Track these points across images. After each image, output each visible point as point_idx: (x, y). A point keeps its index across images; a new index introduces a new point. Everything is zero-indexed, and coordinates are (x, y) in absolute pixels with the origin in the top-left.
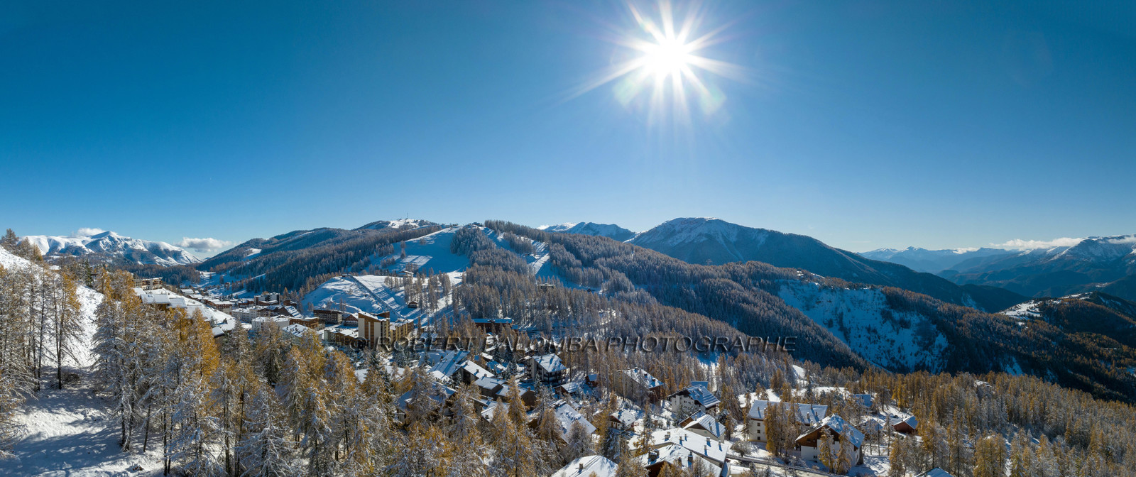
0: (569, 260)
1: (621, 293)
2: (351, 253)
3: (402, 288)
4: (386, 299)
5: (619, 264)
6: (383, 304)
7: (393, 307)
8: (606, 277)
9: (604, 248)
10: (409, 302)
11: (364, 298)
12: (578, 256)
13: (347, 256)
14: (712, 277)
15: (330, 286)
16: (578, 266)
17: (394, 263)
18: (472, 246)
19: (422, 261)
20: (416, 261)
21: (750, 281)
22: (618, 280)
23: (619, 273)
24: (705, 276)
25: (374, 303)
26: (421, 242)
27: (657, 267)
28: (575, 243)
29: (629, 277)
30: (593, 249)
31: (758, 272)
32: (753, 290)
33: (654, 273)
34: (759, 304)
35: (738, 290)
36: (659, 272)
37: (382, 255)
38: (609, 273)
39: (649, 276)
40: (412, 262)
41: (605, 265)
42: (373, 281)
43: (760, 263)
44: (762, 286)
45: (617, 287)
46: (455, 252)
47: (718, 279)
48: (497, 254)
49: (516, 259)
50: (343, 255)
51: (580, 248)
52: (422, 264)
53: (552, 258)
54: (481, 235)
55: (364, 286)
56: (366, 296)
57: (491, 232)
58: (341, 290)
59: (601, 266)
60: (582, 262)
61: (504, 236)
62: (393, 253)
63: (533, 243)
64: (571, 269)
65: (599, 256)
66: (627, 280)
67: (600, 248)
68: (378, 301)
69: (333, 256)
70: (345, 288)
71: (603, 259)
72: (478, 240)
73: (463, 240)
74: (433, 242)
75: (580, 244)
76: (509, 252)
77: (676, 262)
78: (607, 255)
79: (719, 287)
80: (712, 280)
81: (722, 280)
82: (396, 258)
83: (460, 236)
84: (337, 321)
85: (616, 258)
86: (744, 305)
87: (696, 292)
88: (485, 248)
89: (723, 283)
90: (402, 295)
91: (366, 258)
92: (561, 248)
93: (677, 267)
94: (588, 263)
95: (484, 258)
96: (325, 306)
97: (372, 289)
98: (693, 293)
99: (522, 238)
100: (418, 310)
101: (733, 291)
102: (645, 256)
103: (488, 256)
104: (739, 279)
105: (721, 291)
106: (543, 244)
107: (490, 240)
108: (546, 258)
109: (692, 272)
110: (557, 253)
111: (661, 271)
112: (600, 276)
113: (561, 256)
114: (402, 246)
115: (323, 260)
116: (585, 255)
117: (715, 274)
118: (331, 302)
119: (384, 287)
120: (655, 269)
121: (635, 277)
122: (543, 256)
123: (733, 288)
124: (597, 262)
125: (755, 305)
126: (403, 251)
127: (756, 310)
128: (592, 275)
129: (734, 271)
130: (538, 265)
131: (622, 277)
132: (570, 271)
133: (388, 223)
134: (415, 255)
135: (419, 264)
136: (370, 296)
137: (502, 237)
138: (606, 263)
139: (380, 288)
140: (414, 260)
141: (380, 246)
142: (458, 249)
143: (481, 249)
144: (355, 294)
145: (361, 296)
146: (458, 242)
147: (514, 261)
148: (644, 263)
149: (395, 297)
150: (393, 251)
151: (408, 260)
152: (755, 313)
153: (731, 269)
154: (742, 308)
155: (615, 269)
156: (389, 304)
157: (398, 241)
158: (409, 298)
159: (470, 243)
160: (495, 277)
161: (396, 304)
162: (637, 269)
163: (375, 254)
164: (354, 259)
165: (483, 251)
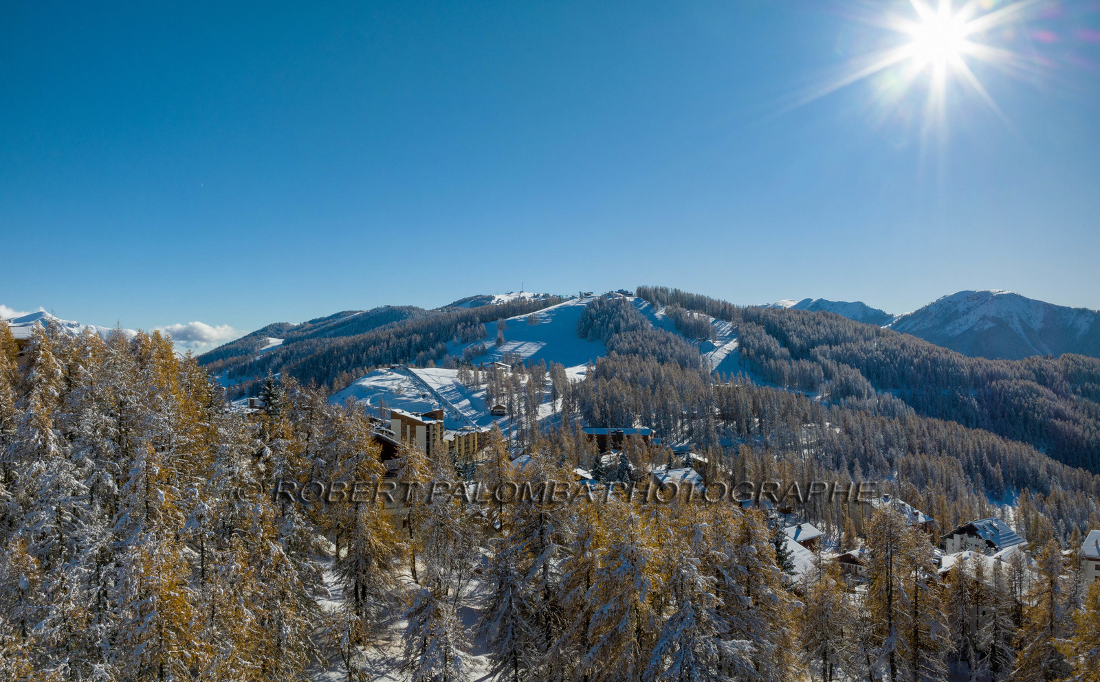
0: (769, 349)
1: (852, 400)
2: (417, 338)
3: (485, 386)
4: (457, 401)
5: (852, 355)
6: (451, 409)
7: (466, 414)
8: (829, 376)
9: (828, 330)
10: (494, 406)
11: (421, 399)
12: (785, 342)
13: (410, 342)
14: (1005, 377)
15: (368, 382)
16: (783, 357)
17: (485, 353)
18: (611, 326)
20: (520, 350)
21: (1067, 385)
22: (847, 379)
23: (849, 369)
24: (992, 377)
26: (531, 322)
27: (916, 361)
28: (781, 322)
29: (868, 375)
30: (810, 331)
31: (1080, 371)
32: (1071, 399)
33: (910, 370)
34: (1081, 421)
35: (1047, 399)
36: (918, 368)
37: (465, 341)
38: (835, 369)
39: (903, 375)
40: (513, 350)
41: (828, 356)
42: (438, 377)
43: (1082, 357)
44: (1086, 393)
45: (846, 390)
46: (584, 335)
47: (1014, 381)
48: (650, 339)
49: (682, 346)
50: (404, 341)
51: (788, 331)
52: (528, 355)
53: (742, 346)
54: (629, 309)
55: (422, 381)
57: (646, 304)
58: (386, 388)
59: (820, 358)
60: (792, 353)
61: (666, 311)
62: (485, 337)
63: (713, 322)
64: (772, 361)
65: (820, 342)
66: (862, 379)
67: (822, 330)
69: (388, 342)
70: (393, 384)
71: (826, 348)
72: (622, 317)
73: (598, 316)
74: (550, 320)
75: (789, 323)
76: (671, 335)
77: (946, 353)
78: (832, 341)
79: (1016, 394)
80: (1005, 383)
81: (1021, 382)
82: (488, 345)
83: (593, 311)
85: (848, 345)
86: (1058, 423)
87: (979, 402)
88: (634, 328)
89: (1022, 387)
90: (483, 396)
91: (439, 345)
92: (760, 330)
93: (949, 361)
94: (800, 353)
95: (630, 343)
97: (435, 387)
98: (974, 402)
99: (696, 314)
100: (507, 418)
101: (1040, 400)
102: (896, 344)
103: (636, 342)
104: (1048, 381)
105: (1019, 400)
106: (730, 324)
107: (642, 316)
108: (733, 345)
109: (972, 369)
110: (752, 338)
111: (921, 368)
112: (818, 372)
113: (756, 342)
114: (500, 327)
115: (372, 348)
116: (796, 340)
117: (1010, 374)
118: (367, 406)
119: (456, 384)
120: (912, 363)
121: (878, 377)
122: (727, 343)
123: (1039, 395)
124: (817, 350)
125: (1076, 422)
126: (500, 334)
127: (1077, 429)
128: (805, 371)
129: (1041, 369)
130: (719, 355)
131: (855, 375)
132: (770, 365)
133: (491, 298)
134: (520, 341)
135: (522, 355)
136: (431, 398)
137: (663, 313)
138: (831, 353)
139: (449, 385)
140: (517, 348)
141: (464, 328)
142: (589, 332)
143: (625, 331)
144: (406, 394)
145: (415, 398)
146: (589, 320)
147: (677, 349)
148: (894, 355)
149: (472, 400)
150: (484, 334)
151: (507, 348)
152: (1075, 435)
153: (1036, 366)
154: (1055, 426)
155: (844, 362)
156: (461, 409)
157: (494, 320)
158: (494, 400)
159: (609, 322)
160: (642, 370)
161: (472, 409)
162: (881, 363)
163: (455, 339)
164: (422, 347)
165: (628, 334)
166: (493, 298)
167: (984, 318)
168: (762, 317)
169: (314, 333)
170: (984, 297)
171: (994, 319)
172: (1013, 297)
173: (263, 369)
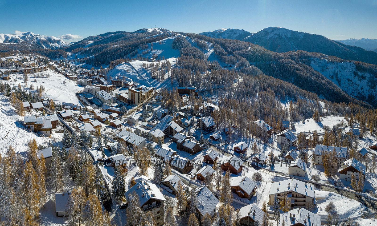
0: (222, 52)
1: (244, 68)
2: (130, 48)
3: (150, 68)
4: (143, 74)
5: (244, 53)
6: (141, 76)
7: (145, 78)
8: (238, 60)
9: (237, 45)
10: (153, 76)
11: (133, 74)
12: (226, 50)
13: (128, 49)
14: (282, 58)
15: (119, 68)
16: (226, 55)
17: (148, 53)
18: (181, 45)
19: (159, 52)
20: (157, 52)
21: (299, 60)
22: (243, 61)
23: (243, 58)
24: (280, 58)
25: (137, 76)
26: (160, 43)
27: (260, 54)
28: (225, 44)
29: (248, 59)
30: (232, 46)
31: (302, 55)
32: (300, 64)
33: (258, 57)
34: (303, 71)
35: (294, 65)
36: (260, 56)
37: (143, 49)
38: (239, 58)
39: (256, 58)
40: (155, 52)
41: (237, 54)
42: (137, 64)
43: (302, 51)
44: (304, 62)
45: (242, 65)
46: (174, 48)
47: (285, 59)
48: (191, 50)
49: (199, 52)
50: (127, 49)
51: (227, 46)
52: (159, 54)
53: (215, 51)
54: (185, 40)
55: (133, 68)
56: (134, 73)
57: (189, 38)
58: (124, 70)
59: (236, 55)
60: (228, 53)
61: (195, 40)
62: (148, 48)
63: (207, 43)
64: (223, 56)
65: (235, 50)
66: (247, 61)
67: (236, 46)
68: (139, 75)
69: (122, 49)
70: (126, 69)
71: (237, 51)
72: (184, 43)
73: (177, 42)
74: (164, 43)
75: (227, 44)
76: (196, 48)
77: (268, 52)
78: (238, 49)
79: (286, 63)
80: (283, 60)
81: (287, 60)
82: (149, 50)
83: (176, 41)
84: (121, 85)
85: (242, 50)
86: (297, 71)
87: (276, 65)
88: (186, 46)
89: (287, 61)
90: (149, 72)
91: (136, 51)
92: (219, 46)
93: (268, 54)
94: (230, 53)
95: (186, 52)
96: (116, 78)
97: (137, 69)
98: (275, 66)
99: (202, 41)
100: (156, 80)
101: (292, 65)
102: (254, 49)
103: (188, 51)
104: (294, 59)
105: (287, 65)
106: (211, 44)
107: (189, 42)
108: (212, 50)
109: (274, 56)
110: (217, 49)
111: (261, 56)
112: (235, 59)
113: (219, 50)
114: (152, 45)
115: (118, 51)
116: (229, 49)
117: (284, 57)
118: (119, 76)
119: (142, 68)
120: (259, 55)
121: (250, 59)
122: (211, 50)
123: (292, 63)
124: (234, 52)
125: (301, 71)
126: (152, 48)
127: (302, 73)
128: (232, 59)
129: (292, 55)
130: (209, 54)
131: (245, 60)
132: (223, 57)
134: (157, 49)
135: (158, 54)
136: (136, 73)
137: (194, 41)
138: (238, 53)
139: (140, 68)
140: (156, 51)
141: (142, 45)
142: (175, 47)
143: (184, 47)
144: (129, 72)
145: (132, 73)
146: (175, 44)
147: (198, 53)
148: (254, 53)
149: (147, 73)
150: (148, 47)
151: (154, 51)
152: (301, 75)
153: (291, 54)
154: (296, 73)
155: (242, 56)
156: (144, 77)
157: (150, 42)
158: (153, 74)
159: (180, 44)
160: (190, 62)
161: (147, 77)
162: (251, 55)
163: (140, 49)
164: (131, 51)
165: (185, 48)
166: (148, 30)
167: (275, 34)
168: (219, 41)
170: (275, 29)
171: (278, 35)
172: (283, 29)
173: (89, 53)
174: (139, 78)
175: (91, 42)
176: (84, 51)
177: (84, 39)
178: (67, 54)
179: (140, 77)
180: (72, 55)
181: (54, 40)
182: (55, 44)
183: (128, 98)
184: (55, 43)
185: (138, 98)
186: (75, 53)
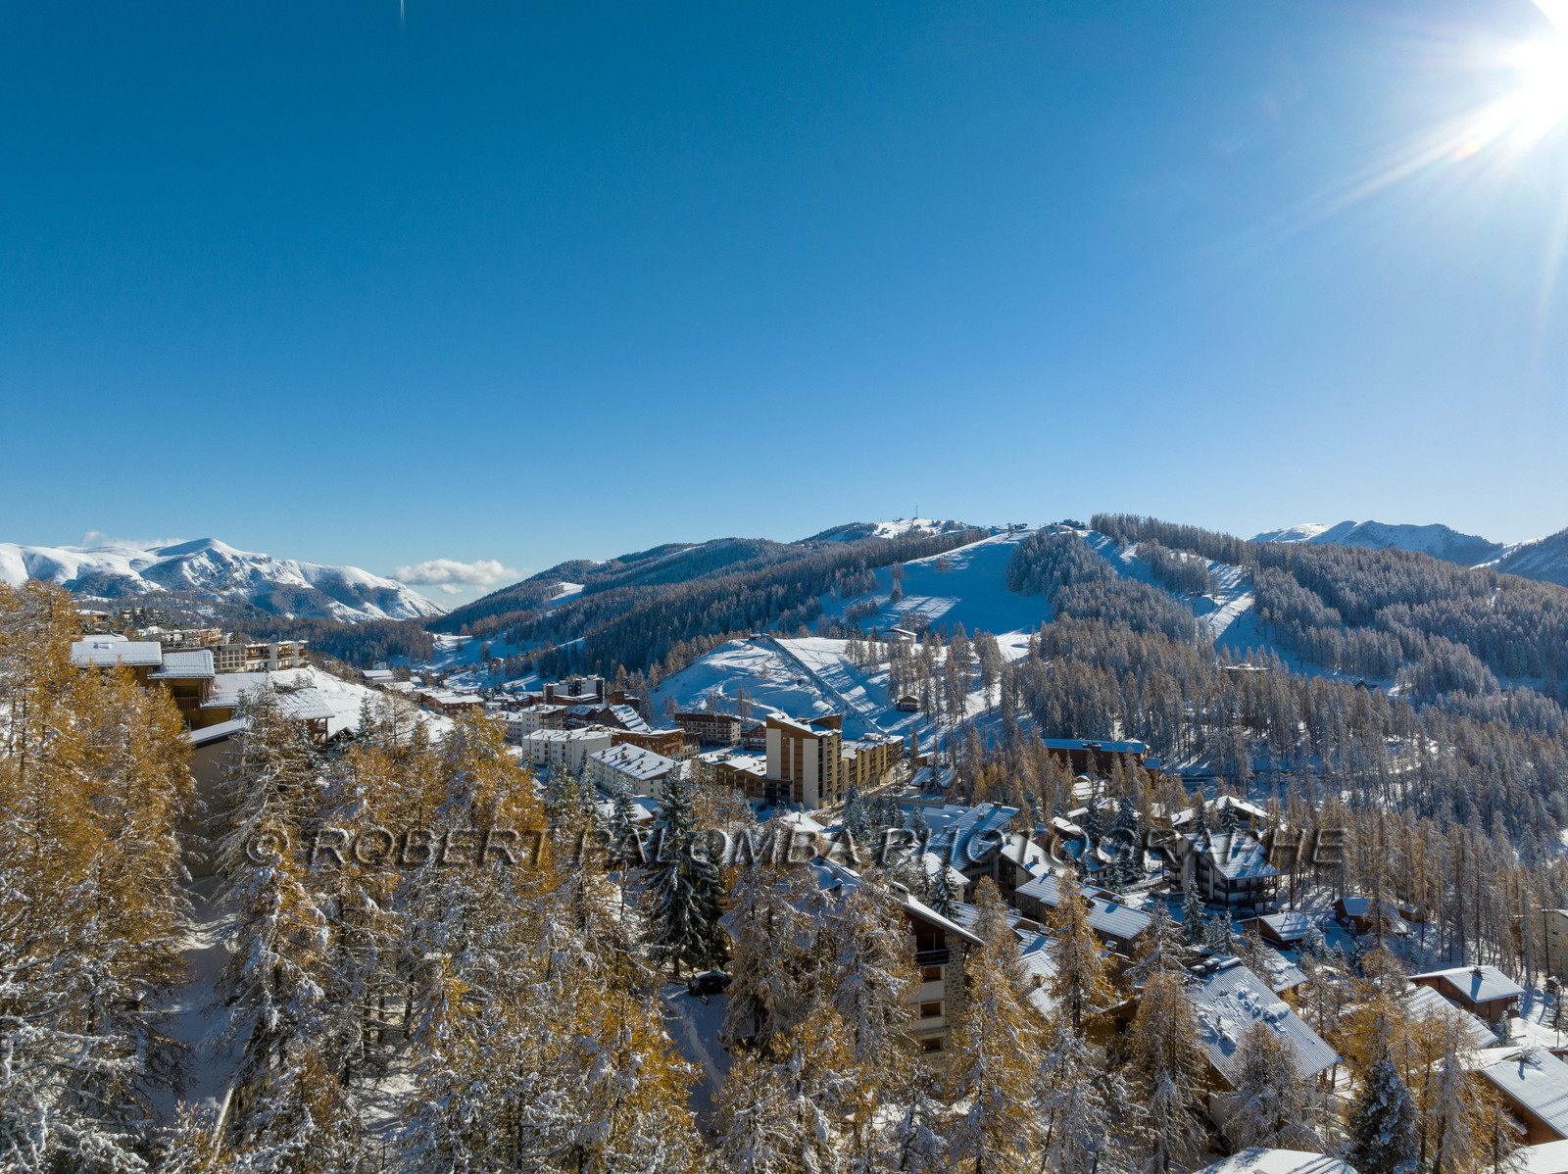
0: (1306, 610)
1: (1458, 696)
2: (780, 591)
3: (886, 666)
4: (847, 689)
5: (1451, 621)
6: (839, 701)
7: (862, 709)
8: (1411, 654)
9: (1404, 578)
10: (901, 697)
11: (796, 687)
12: (1331, 599)
13: (769, 597)
15: (719, 661)
16: (1329, 623)
17: (875, 612)
18: (1057, 574)
19: (936, 608)
20: (925, 608)
22: (1445, 661)
23: (1448, 645)
25: (817, 699)
26: (940, 566)
28: (1323, 569)
29: (1482, 654)
30: (1373, 582)
37: (847, 595)
38: (1421, 642)
39: (1545, 652)
40: (915, 609)
41: (1407, 622)
42: (818, 651)
45: (1445, 680)
46: (1017, 586)
48: (1118, 594)
49: (1164, 604)
50: (761, 594)
51: (1335, 580)
52: (937, 615)
53: (1260, 603)
54: (1081, 548)
55: (796, 659)
56: (800, 682)
57: (1105, 541)
58: (744, 670)
59: (1395, 625)
60: (1344, 615)
61: (1138, 552)
62: (874, 589)
63: (1211, 567)
64: (1312, 630)
65: (1391, 599)
66: (1473, 661)
67: (1394, 580)
68: (828, 693)
69: (738, 596)
70: (754, 664)
71: (1403, 608)
72: (1073, 560)
73: (1037, 559)
74: (964, 566)
76: (1148, 588)
78: (1413, 597)
82: (880, 600)
83: (1030, 552)
84: (728, 738)
85: (1443, 604)
88: (1090, 578)
90: (884, 681)
91: (811, 601)
92: (1288, 580)
94: (1357, 617)
95: (1087, 601)
96: (703, 705)
97: (814, 667)
99: (1183, 555)
100: (918, 715)
102: (1532, 602)
103: (1096, 598)
106: (1238, 570)
107: (1102, 559)
108: (1244, 602)
110: (1274, 592)
112: (1393, 650)
113: (1284, 599)
114: (896, 575)
115: (715, 605)
116: (1350, 596)
118: (719, 697)
119: (844, 663)
121: (1501, 657)
122: (1235, 599)
124: (1388, 612)
126: (896, 585)
128: (1371, 646)
130: (1223, 619)
131: (1460, 655)
132: (1309, 637)
133: (873, 527)
134: (924, 596)
135: (930, 615)
136: (810, 684)
137: (1132, 554)
138: (1413, 617)
139: (834, 665)
140: (920, 605)
141: (845, 576)
142: (1026, 582)
143: (1078, 581)
144: (774, 678)
145: (787, 684)
146: (1025, 566)
147: (1159, 609)
148: (1531, 620)
149: (867, 686)
150: (874, 585)
151: (906, 605)
155: (1438, 632)
156: (852, 701)
157: (885, 564)
158: (901, 688)
159: (1053, 568)
160: (1111, 644)
161: (868, 701)
162: (1506, 634)
163: (833, 592)
164: (785, 604)
165: (1083, 586)
166: (876, 527)
168: (1288, 558)
169: (626, 576)
173: (557, 631)
174: (827, 706)
175: (571, 588)
176: (531, 625)
177: (534, 578)
178: (433, 641)
179: (833, 703)
180: (459, 648)
181: (361, 589)
182: (365, 611)
183: (765, 772)
184: (368, 605)
185: (821, 766)
186: (479, 637)
